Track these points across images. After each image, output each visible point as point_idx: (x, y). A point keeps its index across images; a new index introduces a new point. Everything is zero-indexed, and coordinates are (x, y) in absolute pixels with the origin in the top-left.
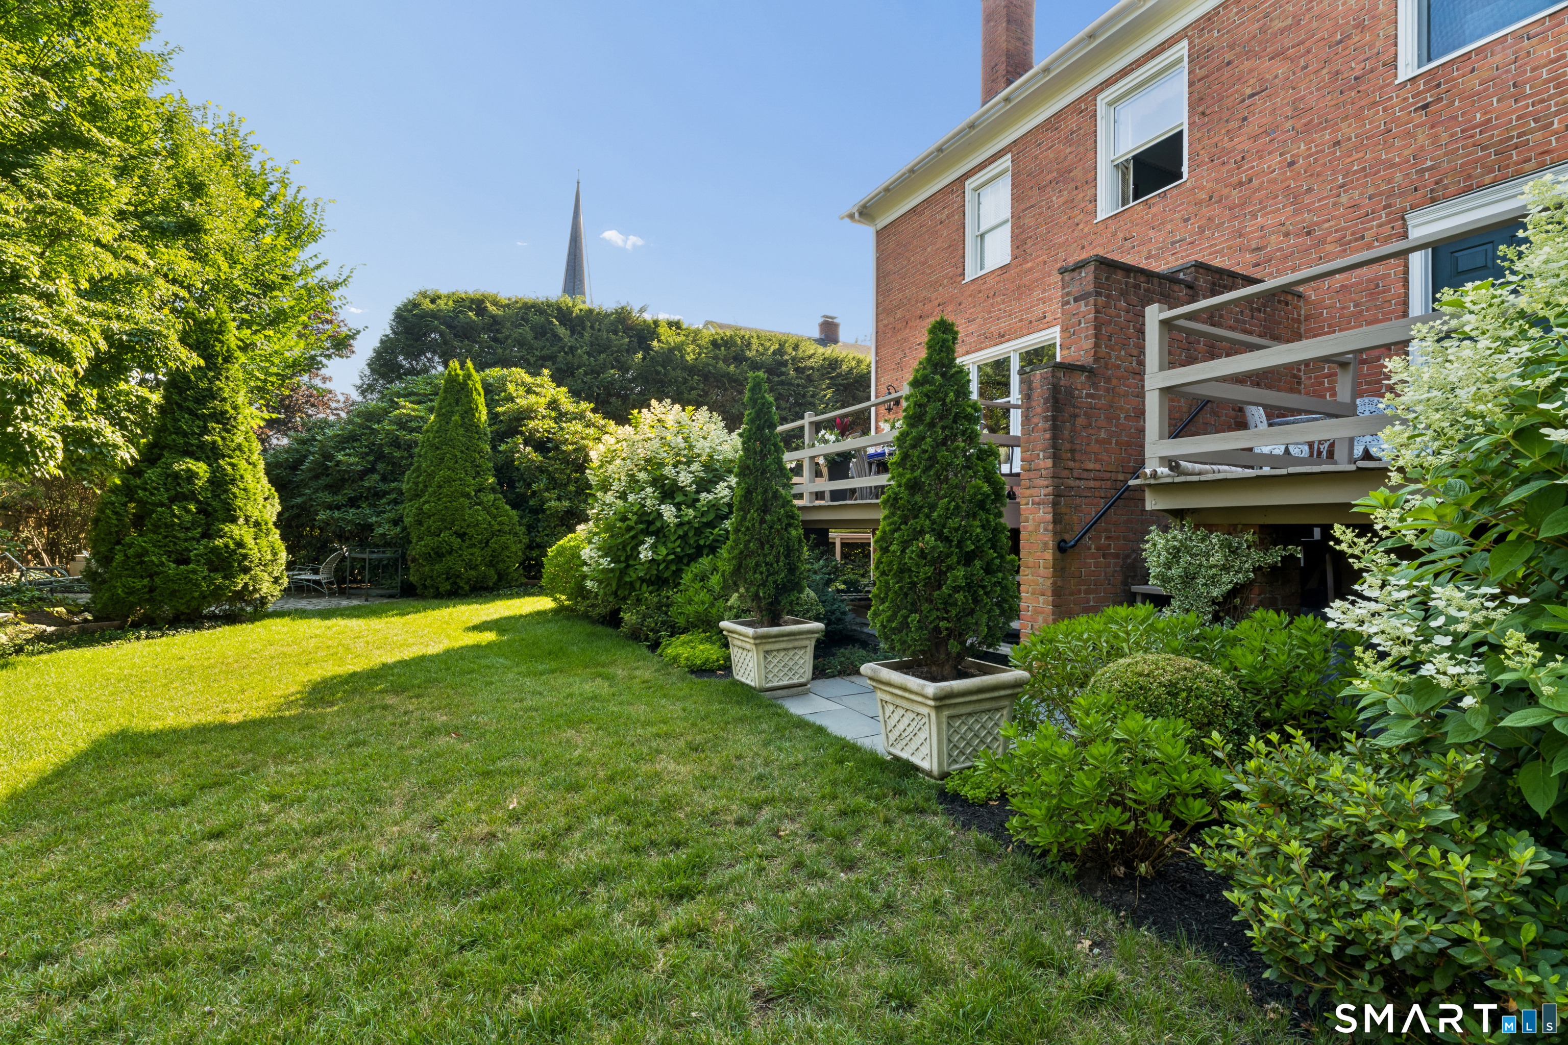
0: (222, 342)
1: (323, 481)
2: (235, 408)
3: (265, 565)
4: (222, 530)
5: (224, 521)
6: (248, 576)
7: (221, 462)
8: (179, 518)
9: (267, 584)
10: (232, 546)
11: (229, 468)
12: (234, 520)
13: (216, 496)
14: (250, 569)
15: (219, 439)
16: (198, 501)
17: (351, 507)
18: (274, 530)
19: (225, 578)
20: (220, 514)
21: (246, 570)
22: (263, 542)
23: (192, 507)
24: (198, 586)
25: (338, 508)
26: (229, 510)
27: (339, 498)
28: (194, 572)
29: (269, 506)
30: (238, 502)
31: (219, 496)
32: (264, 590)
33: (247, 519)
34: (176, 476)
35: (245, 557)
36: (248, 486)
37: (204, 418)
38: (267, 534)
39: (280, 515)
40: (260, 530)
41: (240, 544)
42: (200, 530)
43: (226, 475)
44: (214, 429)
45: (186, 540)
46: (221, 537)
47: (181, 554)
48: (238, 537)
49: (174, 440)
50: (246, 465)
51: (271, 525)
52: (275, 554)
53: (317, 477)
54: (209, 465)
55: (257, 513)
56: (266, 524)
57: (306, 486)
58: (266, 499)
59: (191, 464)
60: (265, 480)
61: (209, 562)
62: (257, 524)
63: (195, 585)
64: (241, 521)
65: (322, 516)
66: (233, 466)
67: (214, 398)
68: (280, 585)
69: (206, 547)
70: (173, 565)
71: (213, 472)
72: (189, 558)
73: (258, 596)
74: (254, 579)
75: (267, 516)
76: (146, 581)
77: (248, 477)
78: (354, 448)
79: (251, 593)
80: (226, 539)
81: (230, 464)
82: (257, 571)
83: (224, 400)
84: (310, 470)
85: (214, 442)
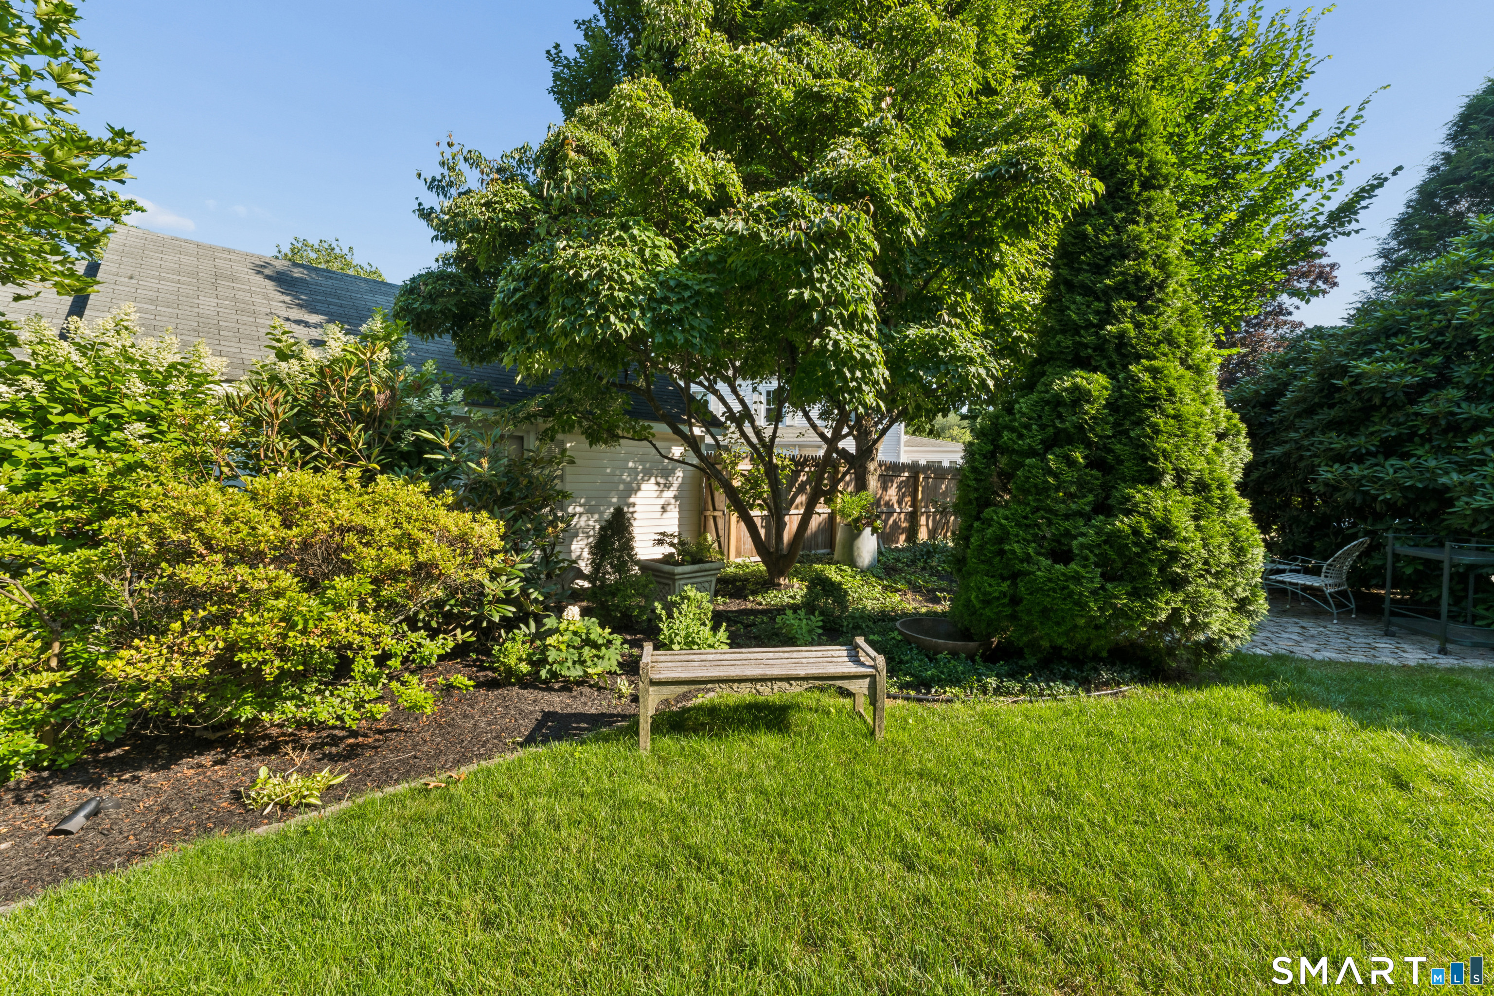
0: (1140, 155)
1: (1325, 415)
2: (1162, 264)
3: (1217, 575)
4: (1129, 498)
5: (1135, 481)
6: (1181, 596)
7: (1132, 368)
8: (1056, 476)
9: (1222, 614)
10: (1147, 532)
11: (1146, 377)
12: (1153, 479)
13: (1120, 433)
14: (1185, 581)
15: (1130, 326)
16: (1088, 444)
17: (1387, 457)
18: (1239, 499)
19: (1134, 594)
20: (1129, 467)
21: (1177, 584)
22: (1215, 526)
23: (1078, 456)
24: (1082, 605)
25: (1359, 459)
26: (1145, 459)
27: (1360, 441)
28: (1077, 578)
29: (1227, 452)
30: (1163, 443)
31: (1126, 432)
32: (1216, 627)
33: (1180, 477)
34: (1057, 402)
35: (1174, 555)
36: (1184, 410)
37: (1107, 295)
38: (1223, 509)
39: (1248, 469)
40: (1208, 500)
41: (1164, 530)
42: (1090, 498)
43: (1141, 391)
44: (1122, 311)
45: (1067, 517)
46: (1128, 513)
47: (1059, 542)
48: (1159, 515)
49: (1059, 343)
50: (1181, 370)
51: (1231, 489)
52: (1239, 551)
53: (1310, 411)
54: (1113, 377)
55: (1201, 464)
56: (1221, 486)
57: (1292, 427)
58: (1220, 437)
59: (1081, 378)
60: (1218, 401)
61: (1103, 562)
62: (1201, 487)
63: (1077, 603)
64: (1168, 480)
65: (1328, 473)
66: (1155, 372)
67: (1125, 257)
68: (1250, 615)
69: (1099, 532)
70: (1045, 562)
71: (1117, 389)
72: (1070, 551)
73: (1201, 637)
74: (1193, 601)
75: (1223, 472)
76: (1005, 585)
77: (1185, 392)
78: (1392, 347)
79: (1185, 629)
80: (1136, 518)
81: (1147, 369)
82: (1202, 587)
83: (1143, 254)
84: (1296, 402)
85: (1122, 335)
